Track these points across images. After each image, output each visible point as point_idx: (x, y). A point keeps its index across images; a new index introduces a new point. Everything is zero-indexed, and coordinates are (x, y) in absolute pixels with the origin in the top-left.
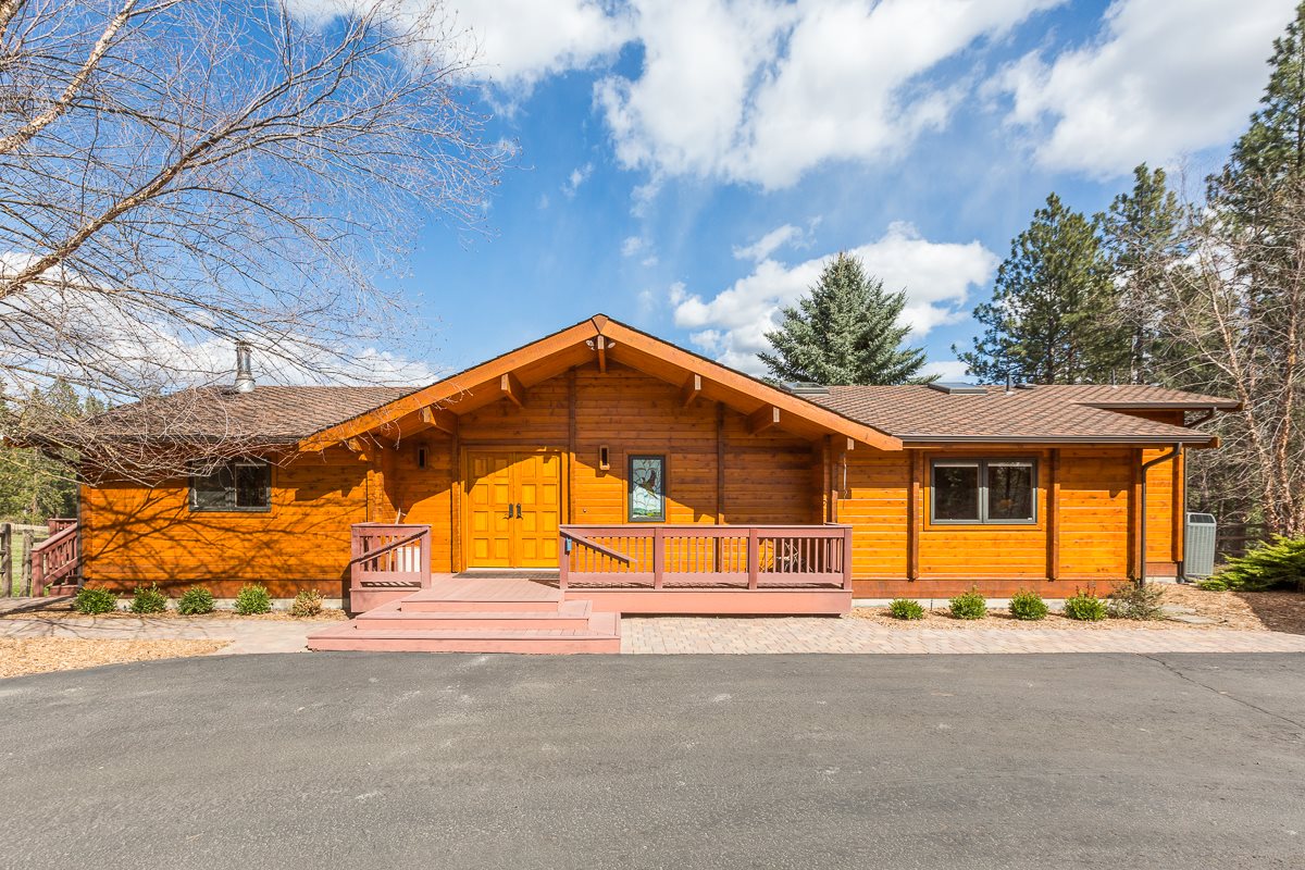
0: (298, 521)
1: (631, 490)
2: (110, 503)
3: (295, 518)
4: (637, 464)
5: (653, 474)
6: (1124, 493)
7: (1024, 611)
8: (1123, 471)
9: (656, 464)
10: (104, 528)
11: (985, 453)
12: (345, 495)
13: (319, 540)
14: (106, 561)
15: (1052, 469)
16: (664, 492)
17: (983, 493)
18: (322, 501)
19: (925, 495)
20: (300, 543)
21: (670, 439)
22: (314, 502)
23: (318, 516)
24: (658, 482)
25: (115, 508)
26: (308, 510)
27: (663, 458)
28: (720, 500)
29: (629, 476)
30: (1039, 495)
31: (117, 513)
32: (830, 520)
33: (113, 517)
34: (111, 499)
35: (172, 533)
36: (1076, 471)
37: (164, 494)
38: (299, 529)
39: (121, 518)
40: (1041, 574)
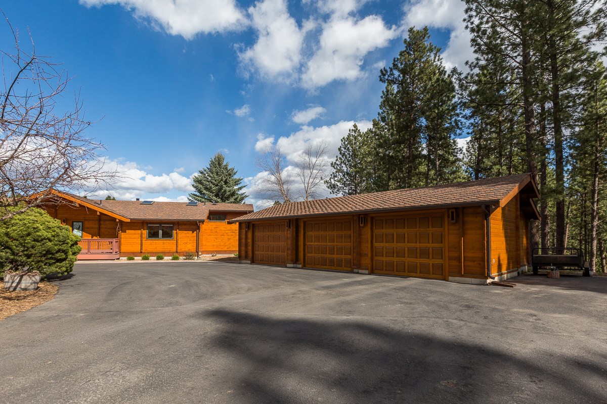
1: (73, 230)
4: (75, 223)
5: (80, 226)
6: (195, 232)
8: (195, 227)
9: (81, 224)
11: (161, 223)
15: (177, 226)
16: (82, 231)
17: (160, 232)
19: (145, 232)
21: (85, 217)
24: (81, 228)
27: (82, 222)
28: (99, 232)
29: (72, 226)
30: (174, 232)
36: (184, 227)
40: (175, 251)
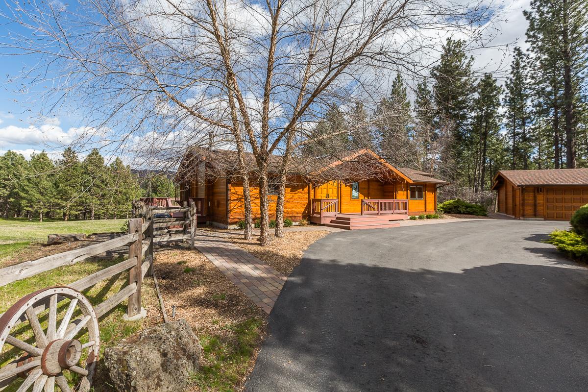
0: (291, 198)
1: (352, 190)
2: (236, 192)
3: (290, 197)
4: (353, 183)
5: (356, 186)
6: (434, 193)
7: (421, 218)
8: (433, 189)
9: (356, 184)
10: (234, 200)
11: (417, 184)
12: (303, 190)
13: (296, 204)
14: (234, 212)
15: (426, 188)
16: (358, 191)
17: (417, 193)
18: (297, 192)
19: (409, 193)
20: (291, 205)
22: (295, 192)
23: (296, 196)
24: (357, 188)
25: (238, 193)
26: (294, 195)
28: (369, 193)
29: (351, 186)
30: (424, 193)
31: (238, 195)
32: (396, 198)
33: (237, 196)
34: (236, 190)
35: (255, 202)
36: (428, 188)
37: (253, 189)
38: (291, 200)
39: (240, 197)
40: (424, 210)
